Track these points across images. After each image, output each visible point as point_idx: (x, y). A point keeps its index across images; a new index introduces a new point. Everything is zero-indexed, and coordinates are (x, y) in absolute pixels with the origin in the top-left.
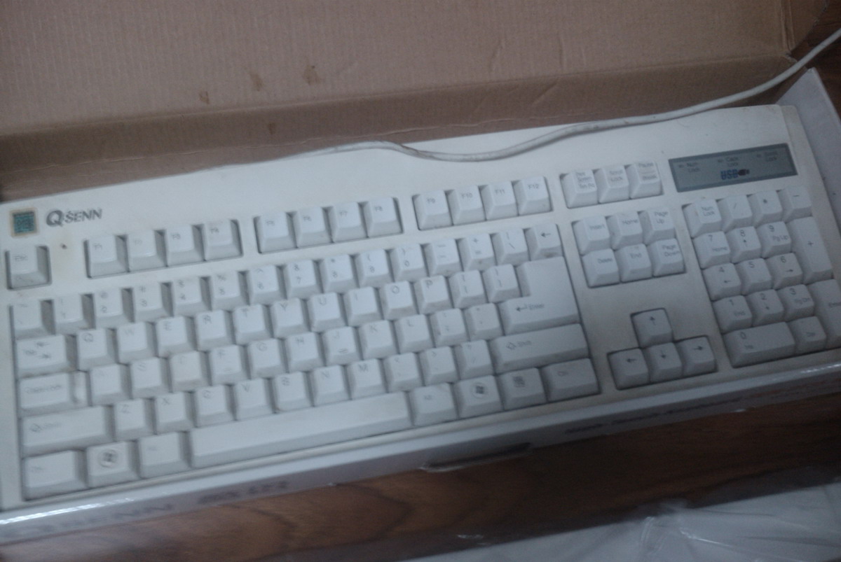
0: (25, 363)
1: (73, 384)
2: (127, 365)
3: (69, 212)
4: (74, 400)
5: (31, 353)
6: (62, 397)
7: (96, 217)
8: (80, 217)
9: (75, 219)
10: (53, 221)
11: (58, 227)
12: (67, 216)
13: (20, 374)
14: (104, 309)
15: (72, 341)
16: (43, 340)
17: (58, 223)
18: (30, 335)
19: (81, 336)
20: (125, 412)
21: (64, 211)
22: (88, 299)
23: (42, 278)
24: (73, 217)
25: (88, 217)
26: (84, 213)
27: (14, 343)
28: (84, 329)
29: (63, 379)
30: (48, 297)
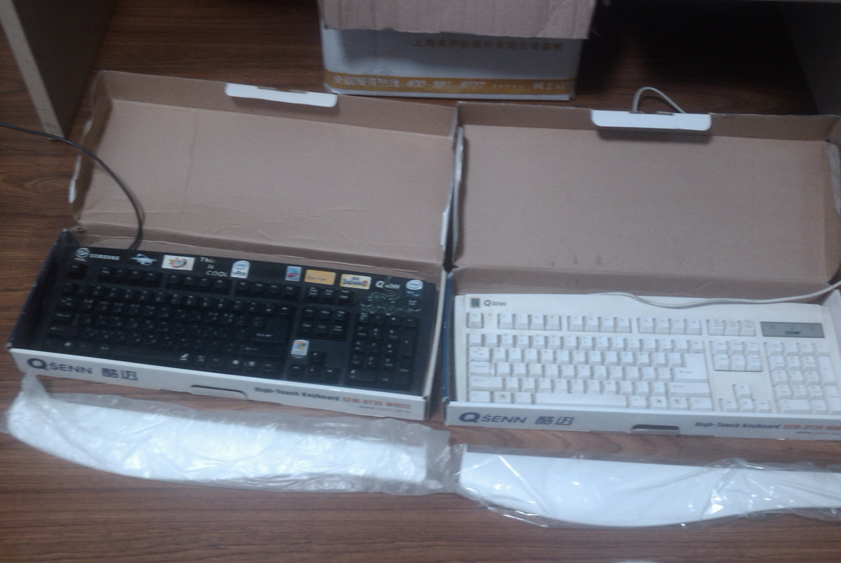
0: (472, 355)
1: (490, 367)
2: (512, 363)
4: (490, 373)
5: (476, 352)
6: (486, 370)
7: (504, 305)
8: (497, 304)
10: (487, 304)
11: (489, 307)
13: (469, 359)
14: (505, 341)
15: (491, 352)
16: (481, 348)
17: (489, 305)
18: (475, 345)
19: (495, 349)
20: (510, 381)
21: (492, 301)
22: (499, 337)
23: (481, 325)
24: (495, 304)
25: (501, 305)
26: (500, 303)
28: (497, 347)
29: (487, 364)
30: (484, 333)
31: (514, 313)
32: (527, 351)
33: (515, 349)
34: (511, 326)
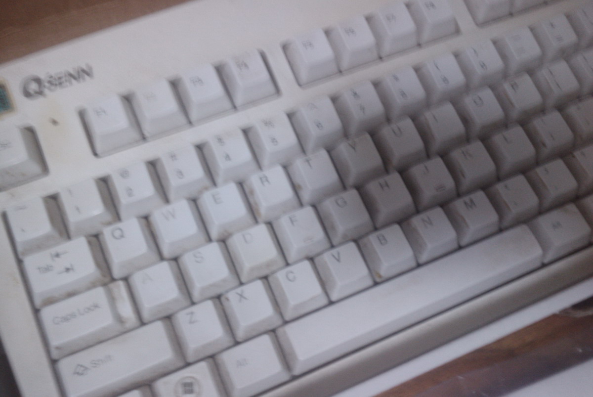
0: (41, 285)
1: (112, 300)
2: (176, 259)
3: (51, 77)
4: (120, 319)
5: (48, 269)
6: (103, 320)
7: (86, 77)
8: (66, 81)
9: (60, 84)
10: (32, 92)
11: (41, 99)
12: (50, 82)
13: (38, 302)
14: (130, 192)
16: (60, 248)
17: (40, 93)
18: (38, 245)
19: (107, 234)
20: (191, 322)
21: (42, 76)
22: (104, 184)
23: (35, 168)
24: (57, 82)
25: (75, 78)
26: (71, 75)
27: (20, 262)
28: (109, 224)
29: (99, 293)
30: (51, 191)
31: (124, 90)
32: (206, 200)
33: (169, 208)
34: (134, 135)
